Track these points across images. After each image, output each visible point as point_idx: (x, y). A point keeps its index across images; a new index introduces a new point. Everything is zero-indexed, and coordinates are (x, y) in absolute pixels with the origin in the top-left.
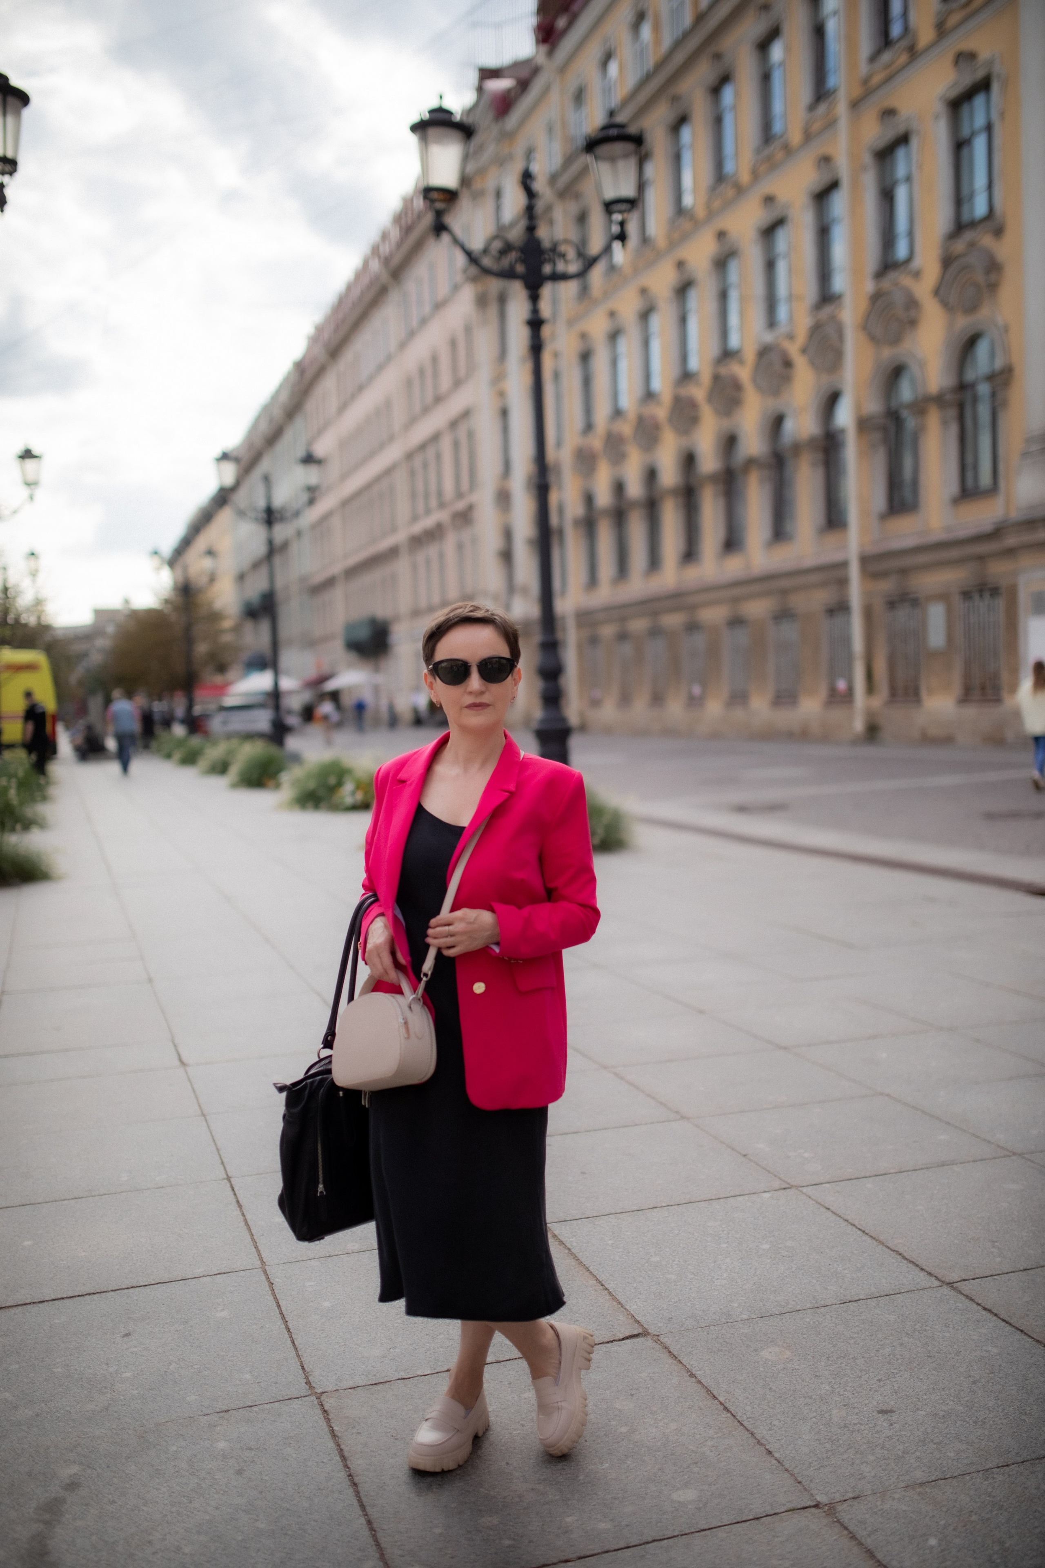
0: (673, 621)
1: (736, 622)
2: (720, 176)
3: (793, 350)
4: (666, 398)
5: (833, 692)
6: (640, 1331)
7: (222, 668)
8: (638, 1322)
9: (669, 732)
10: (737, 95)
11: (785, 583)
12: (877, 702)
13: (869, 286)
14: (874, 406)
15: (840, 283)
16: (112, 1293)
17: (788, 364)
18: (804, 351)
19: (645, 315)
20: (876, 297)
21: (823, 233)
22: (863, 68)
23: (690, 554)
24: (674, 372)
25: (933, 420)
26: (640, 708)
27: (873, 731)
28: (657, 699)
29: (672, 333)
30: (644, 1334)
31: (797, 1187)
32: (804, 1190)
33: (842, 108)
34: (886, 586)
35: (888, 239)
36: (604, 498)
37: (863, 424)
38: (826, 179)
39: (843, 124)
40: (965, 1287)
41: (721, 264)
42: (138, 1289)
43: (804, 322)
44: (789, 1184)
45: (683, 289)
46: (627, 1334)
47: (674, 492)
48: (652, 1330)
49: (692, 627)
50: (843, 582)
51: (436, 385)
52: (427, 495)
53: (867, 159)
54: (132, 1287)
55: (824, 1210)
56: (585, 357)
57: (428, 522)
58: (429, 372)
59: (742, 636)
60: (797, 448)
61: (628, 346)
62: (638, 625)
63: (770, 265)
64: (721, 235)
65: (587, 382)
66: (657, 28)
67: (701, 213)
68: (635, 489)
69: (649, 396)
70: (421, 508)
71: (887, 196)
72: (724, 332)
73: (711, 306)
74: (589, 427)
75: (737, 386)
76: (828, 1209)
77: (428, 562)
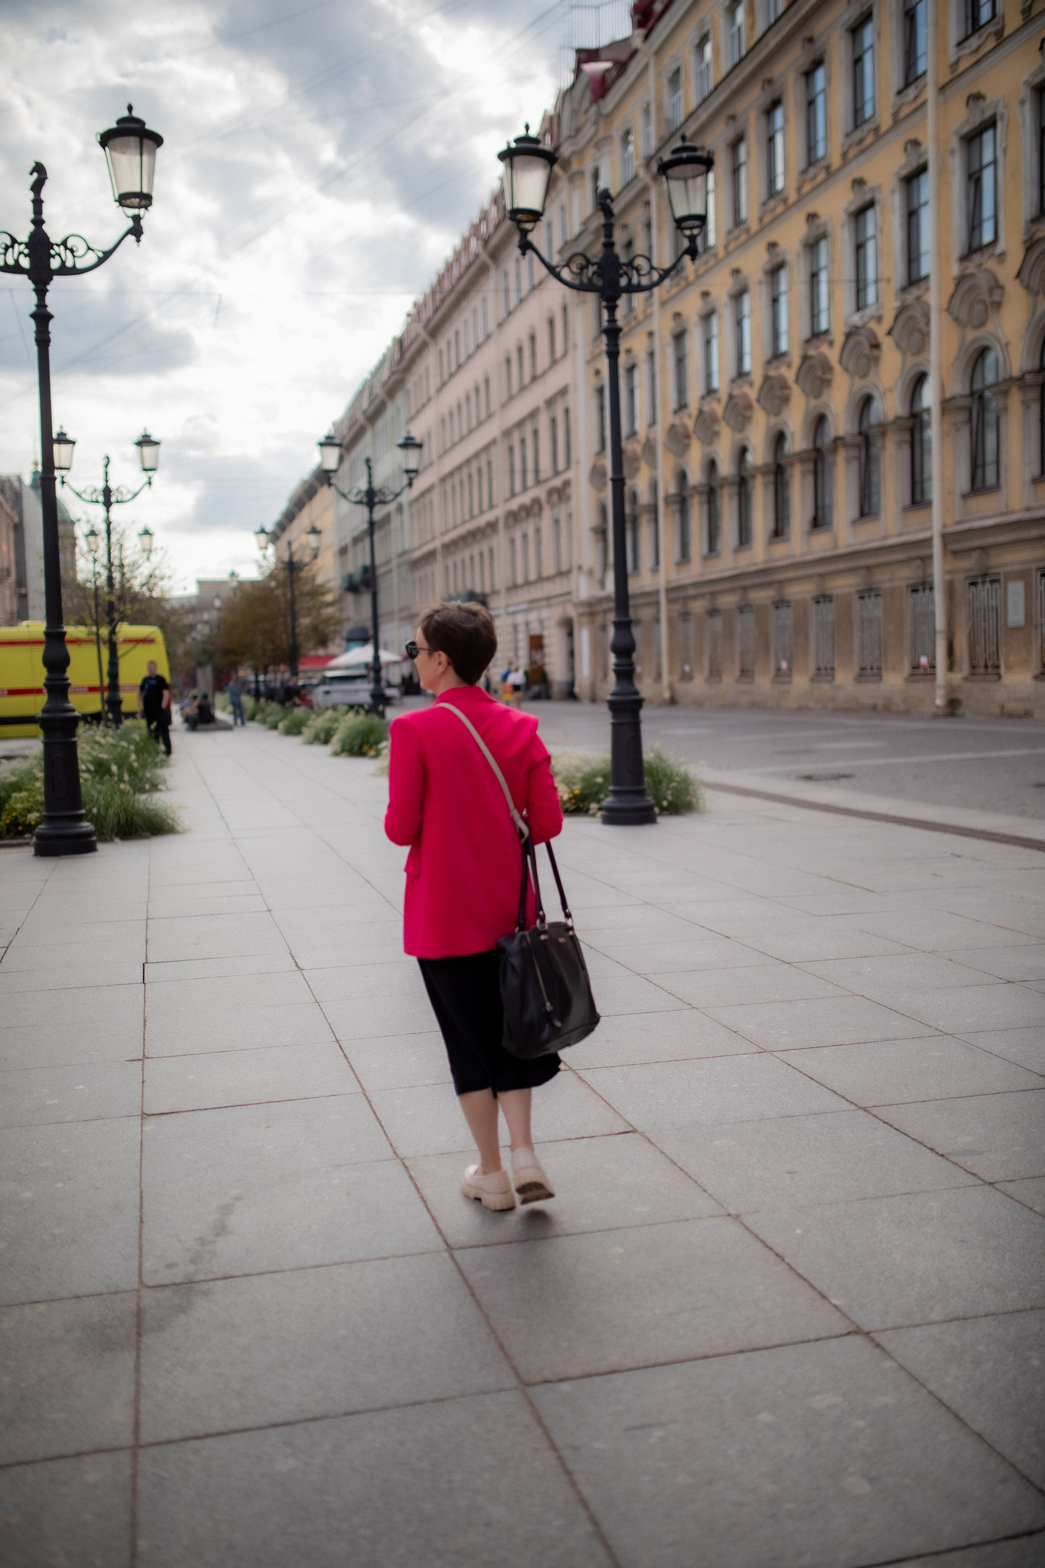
0: (762, 596)
1: (823, 598)
2: (811, 160)
3: (880, 331)
4: (757, 378)
5: (916, 667)
6: (631, 1129)
7: (323, 642)
8: (631, 1125)
9: (756, 706)
10: (828, 79)
11: (871, 561)
12: (957, 677)
13: (955, 269)
14: (958, 388)
15: (927, 265)
16: (256, 1105)
17: (876, 346)
18: (889, 333)
19: (738, 296)
20: (961, 280)
21: (911, 215)
22: (952, 54)
23: (778, 532)
24: (766, 352)
25: (1015, 400)
26: (729, 680)
27: (953, 705)
28: (745, 673)
29: (764, 315)
30: (635, 1131)
31: (769, 1052)
32: (775, 1054)
33: (930, 93)
34: (969, 563)
35: (974, 224)
36: (696, 476)
37: (946, 405)
38: (914, 164)
39: (930, 108)
40: (875, 1111)
41: (812, 246)
42: (273, 1103)
43: (891, 305)
44: (764, 1050)
45: (775, 270)
46: (621, 1131)
47: (763, 470)
48: (640, 1129)
49: (780, 603)
50: (927, 559)
51: (534, 365)
52: (524, 472)
53: (954, 143)
54: (269, 1102)
55: (786, 1065)
56: (679, 337)
57: (525, 499)
58: (527, 353)
59: (828, 612)
60: (883, 428)
61: (722, 326)
62: (728, 601)
63: (860, 248)
64: (812, 217)
65: (680, 361)
66: (751, 11)
67: (793, 196)
68: (726, 468)
69: (741, 375)
70: (518, 487)
71: (974, 179)
72: (814, 315)
73: (802, 289)
74: (682, 406)
75: (827, 367)
76: (790, 1065)
77: (525, 536)
